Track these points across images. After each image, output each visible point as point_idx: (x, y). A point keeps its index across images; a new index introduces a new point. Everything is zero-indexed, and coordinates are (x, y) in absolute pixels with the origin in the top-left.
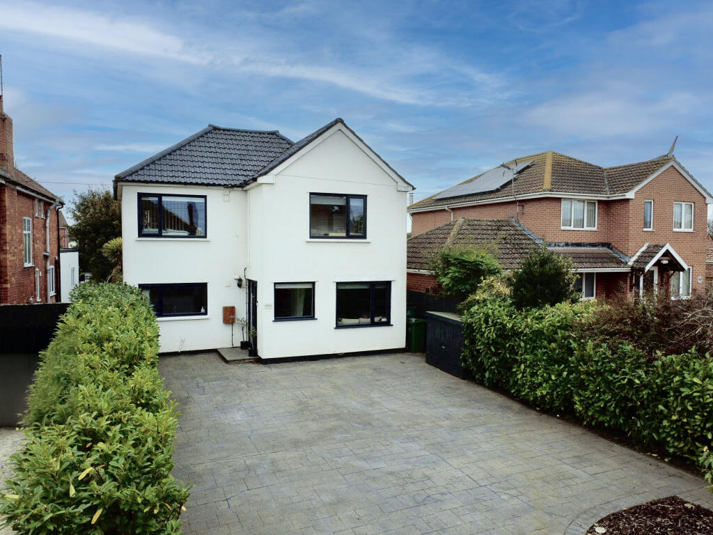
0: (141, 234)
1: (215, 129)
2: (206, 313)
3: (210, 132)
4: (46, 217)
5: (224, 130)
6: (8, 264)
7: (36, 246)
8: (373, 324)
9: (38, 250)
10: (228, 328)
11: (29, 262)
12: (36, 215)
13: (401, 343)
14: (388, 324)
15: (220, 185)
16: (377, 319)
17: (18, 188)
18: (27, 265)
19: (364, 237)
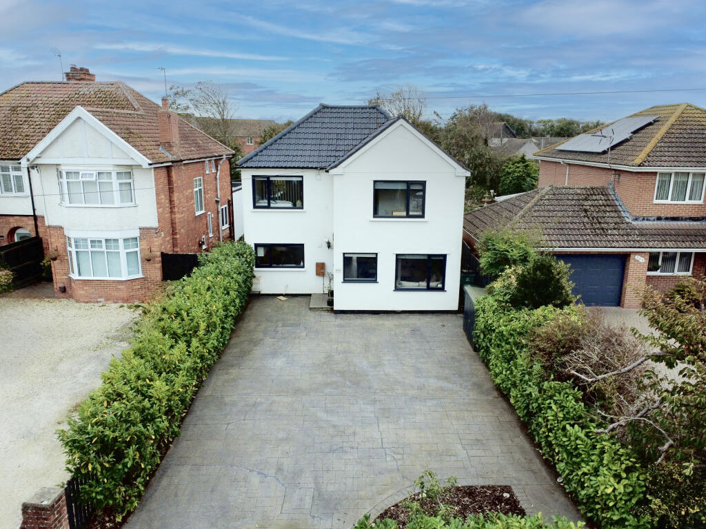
0: (255, 207)
1: (325, 107)
2: (303, 267)
3: (319, 111)
4: (217, 170)
5: (332, 108)
6: (177, 221)
7: (207, 196)
8: (429, 289)
9: (209, 199)
10: (321, 279)
11: (201, 209)
12: (207, 172)
13: (454, 306)
14: (442, 289)
15: (312, 168)
16: (433, 284)
17: (184, 162)
18: (198, 214)
19: (423, 216)
